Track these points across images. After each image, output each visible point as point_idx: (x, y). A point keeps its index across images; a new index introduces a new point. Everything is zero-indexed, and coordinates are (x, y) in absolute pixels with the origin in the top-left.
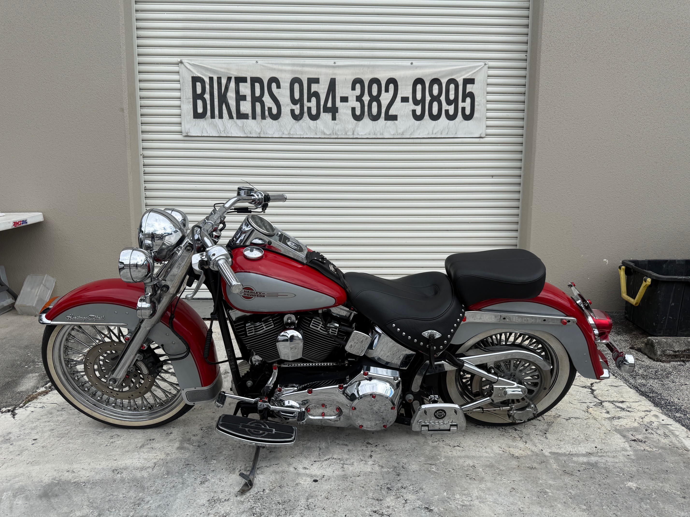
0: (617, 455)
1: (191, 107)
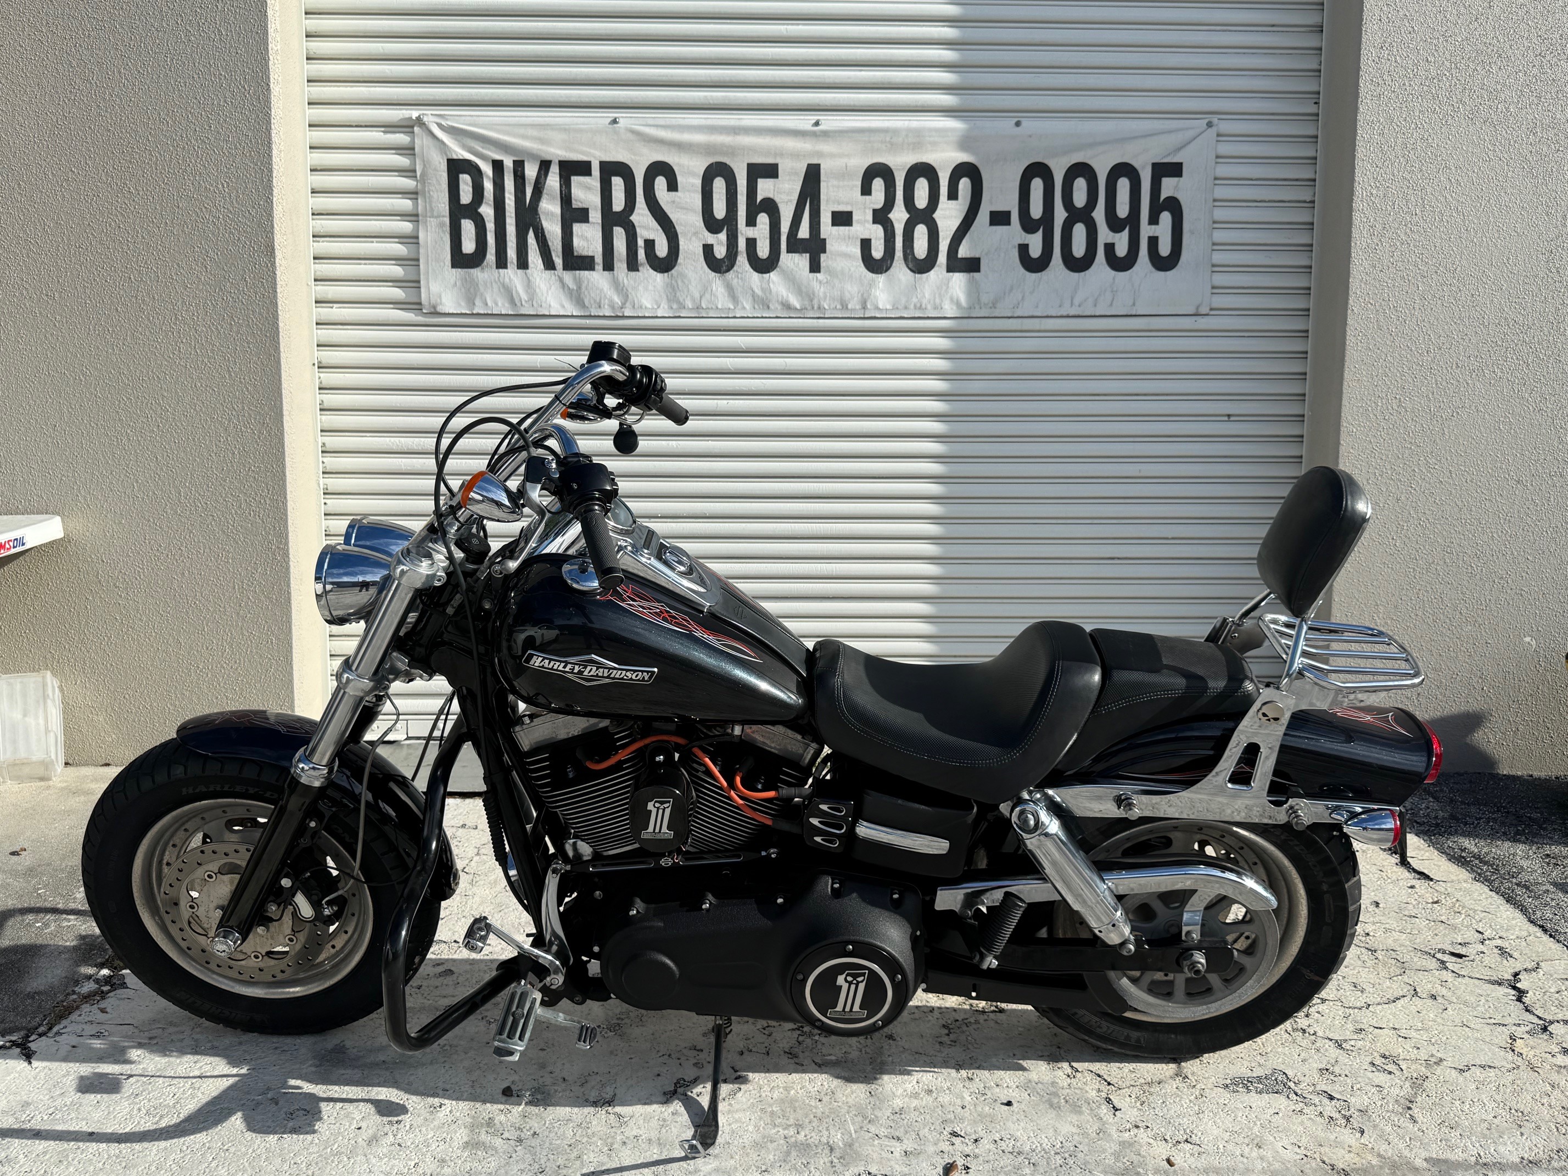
1: (444, 239)
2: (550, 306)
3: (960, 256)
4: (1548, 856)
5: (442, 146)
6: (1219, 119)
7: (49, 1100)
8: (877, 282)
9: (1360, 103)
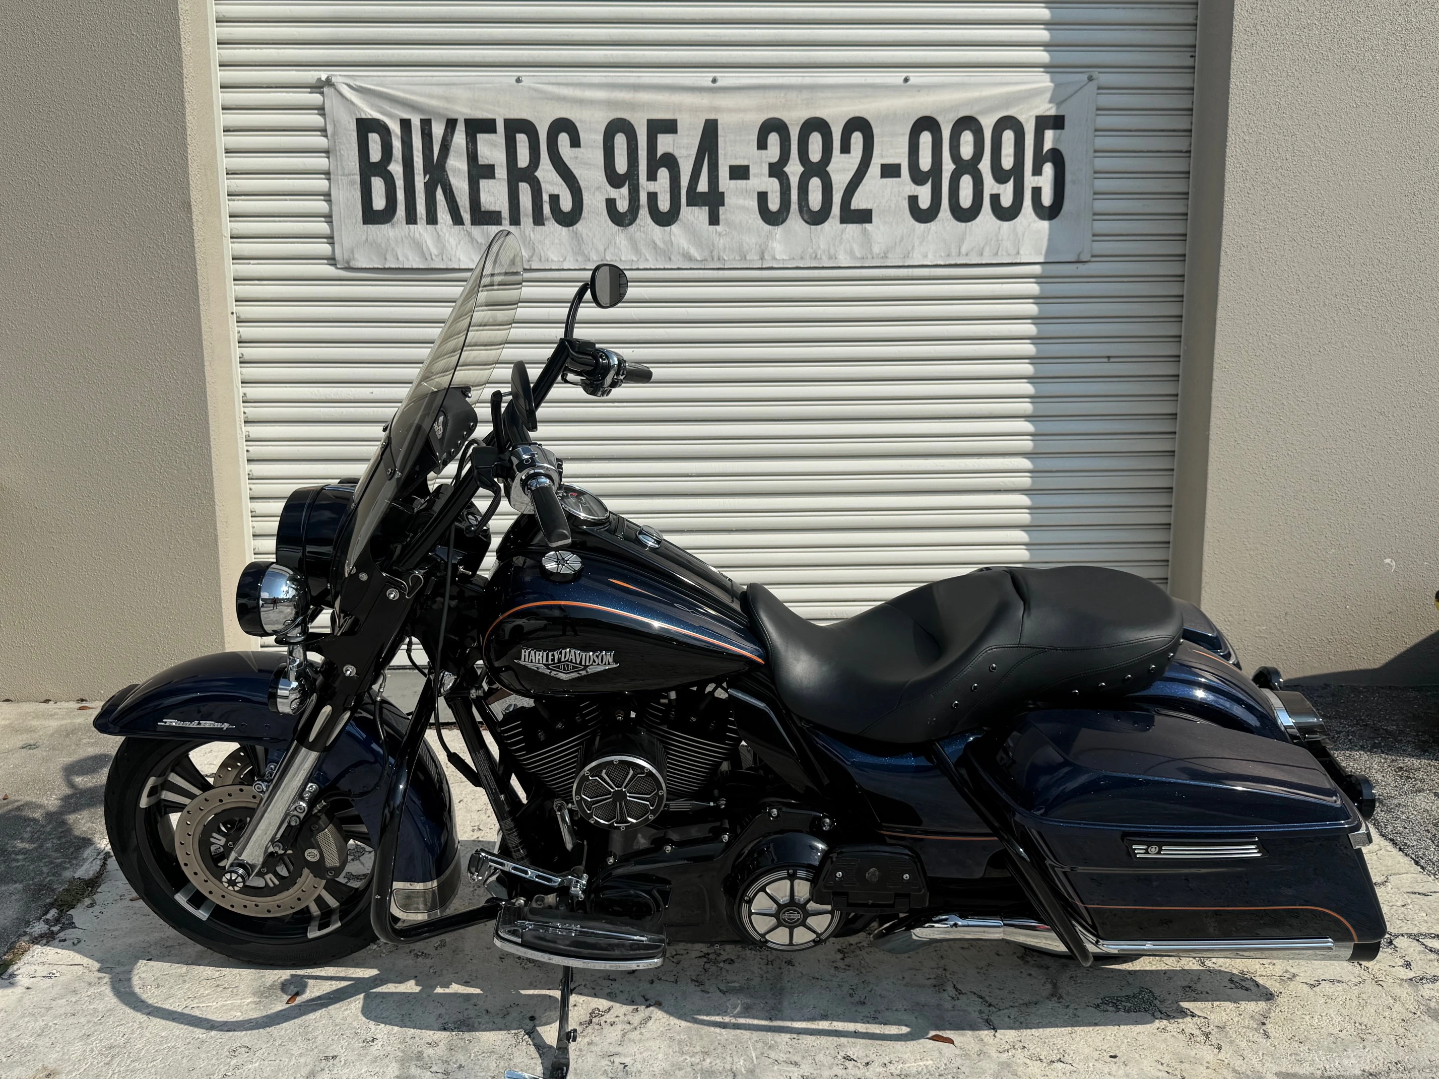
1: (356, 196)
2: (459, 260)
3: (852, 207)
4: (1401, 768)
5: (351, 106)
6: (1099, 73)
7: (6, 1042)
8: (774, 234)
9: (1233, 52)
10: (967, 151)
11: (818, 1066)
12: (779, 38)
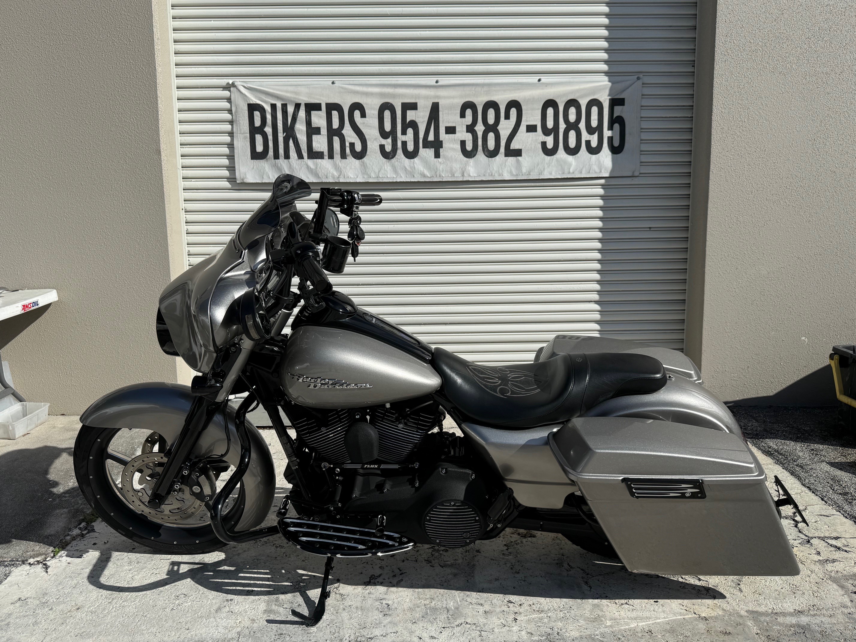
0: (834, 613)
1: (247, 145)
3: (511, 148)
4: (813, 450)
5: (245, 97)
6: (643, 75)
7: (56, 591)
8: (469, 163)
9: (715, 65)
10: (572, 117)
11: (494, 606)
12: (472, 59)
